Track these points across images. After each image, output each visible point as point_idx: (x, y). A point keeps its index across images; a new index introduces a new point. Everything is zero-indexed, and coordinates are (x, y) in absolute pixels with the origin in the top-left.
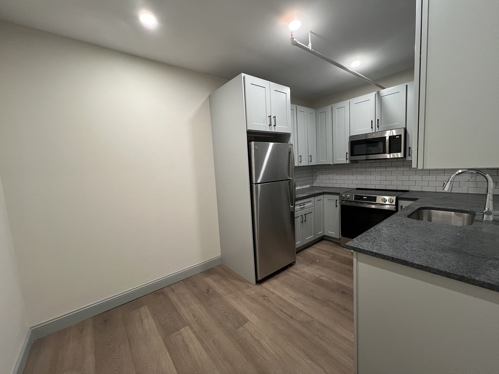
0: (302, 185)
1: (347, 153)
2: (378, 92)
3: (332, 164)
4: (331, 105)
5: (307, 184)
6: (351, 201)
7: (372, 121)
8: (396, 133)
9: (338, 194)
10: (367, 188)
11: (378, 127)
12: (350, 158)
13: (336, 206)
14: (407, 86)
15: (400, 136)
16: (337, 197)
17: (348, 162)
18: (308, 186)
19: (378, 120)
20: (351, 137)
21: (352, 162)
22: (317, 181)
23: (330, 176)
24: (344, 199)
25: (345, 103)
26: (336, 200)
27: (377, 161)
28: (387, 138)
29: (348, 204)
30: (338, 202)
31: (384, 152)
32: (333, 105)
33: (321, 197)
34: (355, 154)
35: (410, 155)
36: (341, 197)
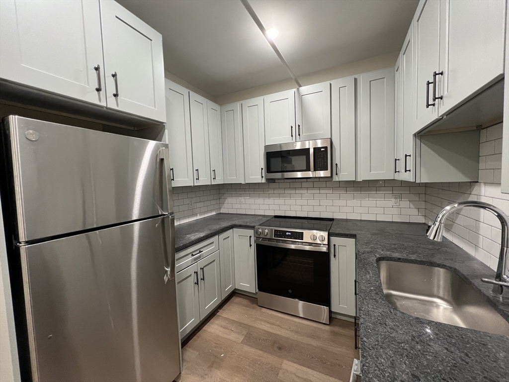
0: (205, 213)
1: (262, 169)
2: (298, 89)
3: (243, 183)
4: (241, 102)
5: (211, 211)
6: (270, 240)
7: (292, 127)
8: (321, 144)
9: (252, 227)
10: (286, 215)
11: (299, 135)
12: (266, 175)
13: (251, 245)
14: (331, 84)
15: (326, 148)
16: (251, 232)
17: (264, 181)
18: (214, 213)
19: (299, 126)
20: (266, 147)
21: (270, 181)
22: (225, 205)
23: (242, 199)
24: (261, 236)
25: (258, 100)
26: (250, 237)
27: (297, 180)
28: (312, 151)
29: (266, 243)
30: (253, 239)
31: (308, 169)
32: (243, 102)
33: (228, 233)
34: (272, 170)
35: (337, 174)
36: (256, 232)
